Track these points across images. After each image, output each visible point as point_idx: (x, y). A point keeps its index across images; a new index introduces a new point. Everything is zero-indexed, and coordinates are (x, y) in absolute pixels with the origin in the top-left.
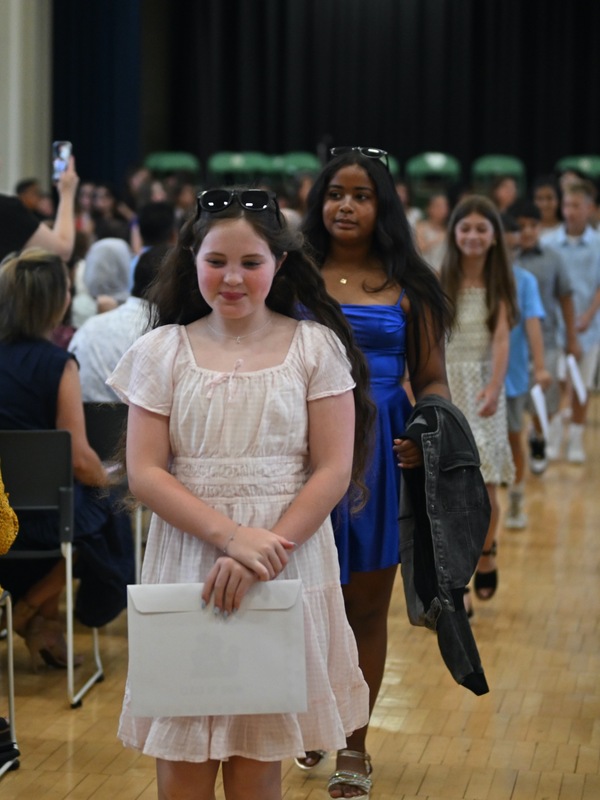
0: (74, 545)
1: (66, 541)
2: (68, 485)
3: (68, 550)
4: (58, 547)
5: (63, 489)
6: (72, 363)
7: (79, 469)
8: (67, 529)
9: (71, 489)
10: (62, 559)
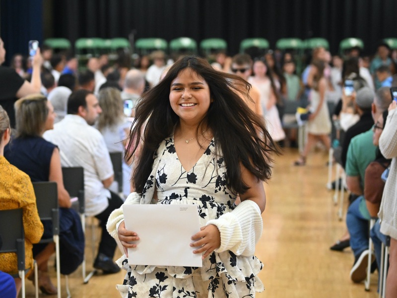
1: (56, 234)
2: (56, 207)
3: (56, 239)
5: (54, 210)
6: (56, 149)
7: (60, 200)
8: (56, 229)
9: (58, 210)
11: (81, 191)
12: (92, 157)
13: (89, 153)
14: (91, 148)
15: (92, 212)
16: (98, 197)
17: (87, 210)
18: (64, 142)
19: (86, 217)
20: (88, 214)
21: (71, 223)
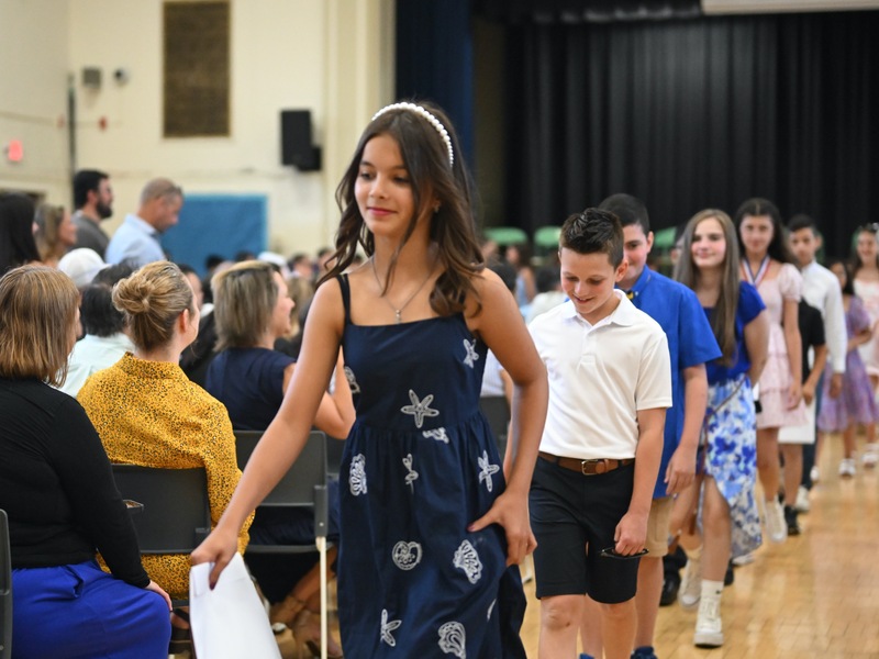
0: (328, 540)
1: (321, 536)
2: (322, 483)
3: (322, 544)
4: (313, 542)
5: (318, 487)
8: (322, 524)
10: (317, 554)
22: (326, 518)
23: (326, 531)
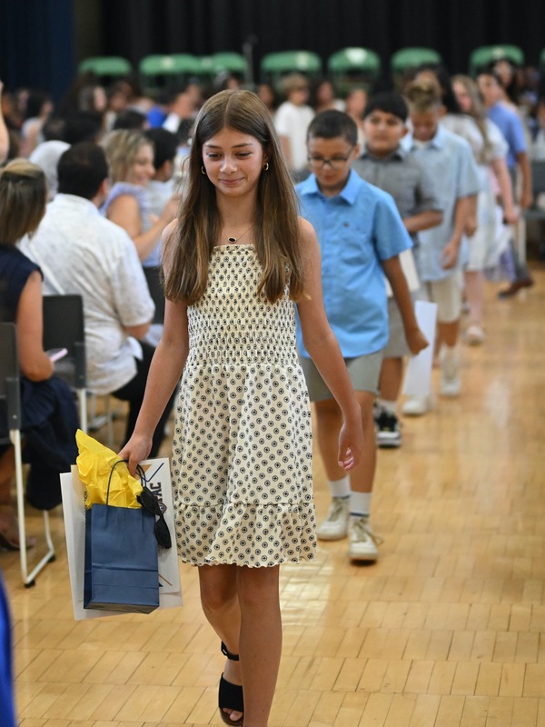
1: (15, 429)
2: (13, 375)
3: (16, 437)
5: (9, 379)
8: (15, 417)
9: (17, 380)
11: (77, 344)
12: (108, 280)
13: (104, 273)
14: (107, 262)
15: (102, 387)
16: (115, 359)
17: (91, 383)
18: (53, 247)
19: (89, 395)
20: (94, 391)
21: (51, 409)
22: (19, 409)
23: (19, 423)
